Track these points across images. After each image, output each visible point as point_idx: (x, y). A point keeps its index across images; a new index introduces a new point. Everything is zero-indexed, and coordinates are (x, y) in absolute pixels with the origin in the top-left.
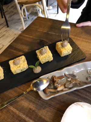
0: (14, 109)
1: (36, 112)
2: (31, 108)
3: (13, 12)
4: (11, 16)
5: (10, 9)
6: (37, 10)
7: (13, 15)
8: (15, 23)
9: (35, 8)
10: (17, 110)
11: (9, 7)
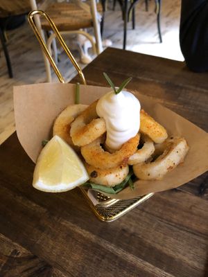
0: (84, 230)
1: (140, 236)
2: (125, 228)
3: (23, 47)
4: (18, 55)
5: (16, 39)
6: (78, 46)
7: (24, 52)
8: (28, 69)
9: (74, 42)
10: (93, 232)
11: (15, 36)
